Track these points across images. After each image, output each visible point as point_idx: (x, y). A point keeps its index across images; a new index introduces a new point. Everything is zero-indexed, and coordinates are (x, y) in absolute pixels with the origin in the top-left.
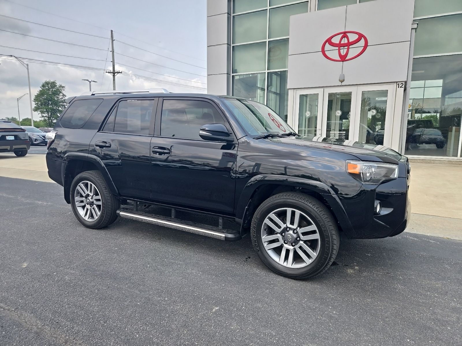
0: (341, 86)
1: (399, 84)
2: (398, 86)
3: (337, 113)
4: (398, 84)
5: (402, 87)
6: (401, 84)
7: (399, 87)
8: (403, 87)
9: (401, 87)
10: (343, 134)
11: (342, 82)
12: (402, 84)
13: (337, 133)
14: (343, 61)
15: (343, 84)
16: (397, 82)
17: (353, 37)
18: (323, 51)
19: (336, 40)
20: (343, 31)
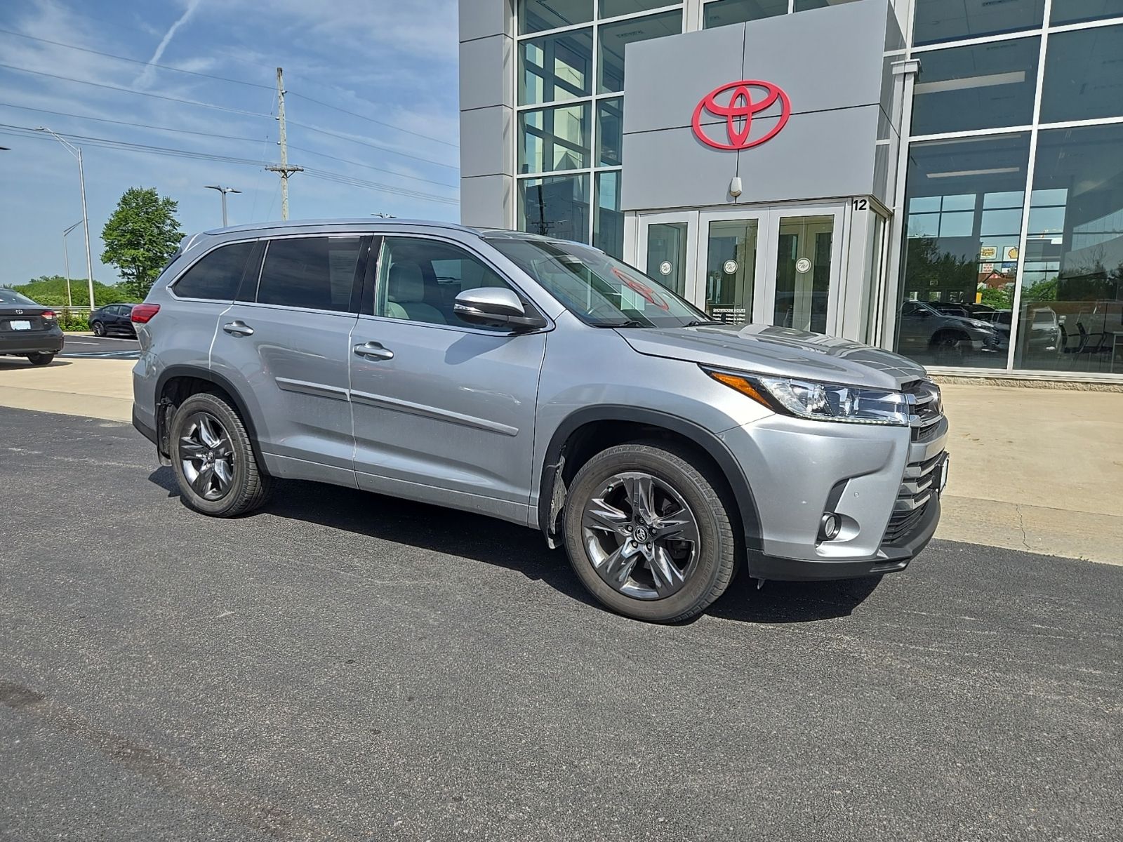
0: (734, 205)
1: (856, 202)
2: (854, 205)
3: (727, 266)
4: (854, 200)
5: (864, 207)
6: (861, 202)
7: (856, 209)
8: (865, 209)
9: (860, 209)
10: (740, 315)
11: (736, 197)
12: (863, 203)
13: (728, 313)
14: (738, 150)
15: (739, 200)
16: (852, 197)
17: (757, 96)
18: (694, 127)
19: (723, 101)
20: (738, 80)
